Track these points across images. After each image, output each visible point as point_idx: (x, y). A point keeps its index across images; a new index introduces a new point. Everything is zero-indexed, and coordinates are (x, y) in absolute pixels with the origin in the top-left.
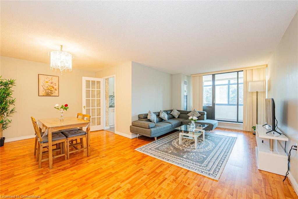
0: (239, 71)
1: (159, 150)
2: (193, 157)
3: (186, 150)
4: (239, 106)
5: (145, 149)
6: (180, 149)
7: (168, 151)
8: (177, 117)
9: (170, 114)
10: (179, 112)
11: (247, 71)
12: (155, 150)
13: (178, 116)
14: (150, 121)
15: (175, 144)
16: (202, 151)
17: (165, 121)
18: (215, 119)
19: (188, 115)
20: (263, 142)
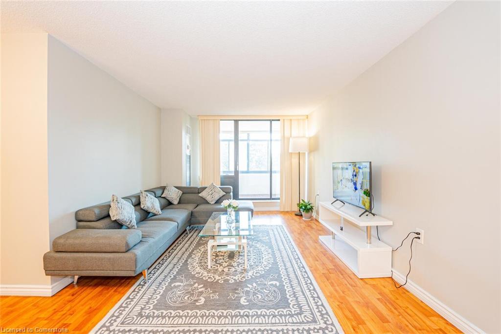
0: (273, 120)
1: (171, 308)
2: (260, 297)
3: (233, 281)
4: (273, 174)
5: (122, 323)
6: (217, 282)
7: (196, 301)
8: (176, 202)
9: (160, 197)
10: (180, 191)
11: (285, 121)
12: (156, 313)
13: (178, 199)
14: (118, 225)
15: (198, 269)
16: (263, 272)
17: (155, 215)
18: (240, 198)
19: (200, 195)
20: (342, 229)
